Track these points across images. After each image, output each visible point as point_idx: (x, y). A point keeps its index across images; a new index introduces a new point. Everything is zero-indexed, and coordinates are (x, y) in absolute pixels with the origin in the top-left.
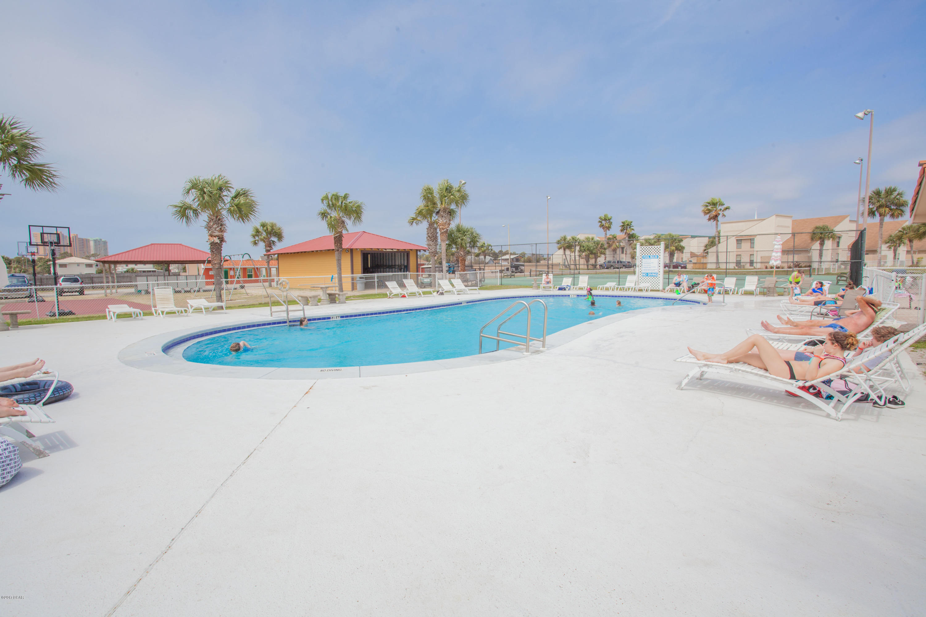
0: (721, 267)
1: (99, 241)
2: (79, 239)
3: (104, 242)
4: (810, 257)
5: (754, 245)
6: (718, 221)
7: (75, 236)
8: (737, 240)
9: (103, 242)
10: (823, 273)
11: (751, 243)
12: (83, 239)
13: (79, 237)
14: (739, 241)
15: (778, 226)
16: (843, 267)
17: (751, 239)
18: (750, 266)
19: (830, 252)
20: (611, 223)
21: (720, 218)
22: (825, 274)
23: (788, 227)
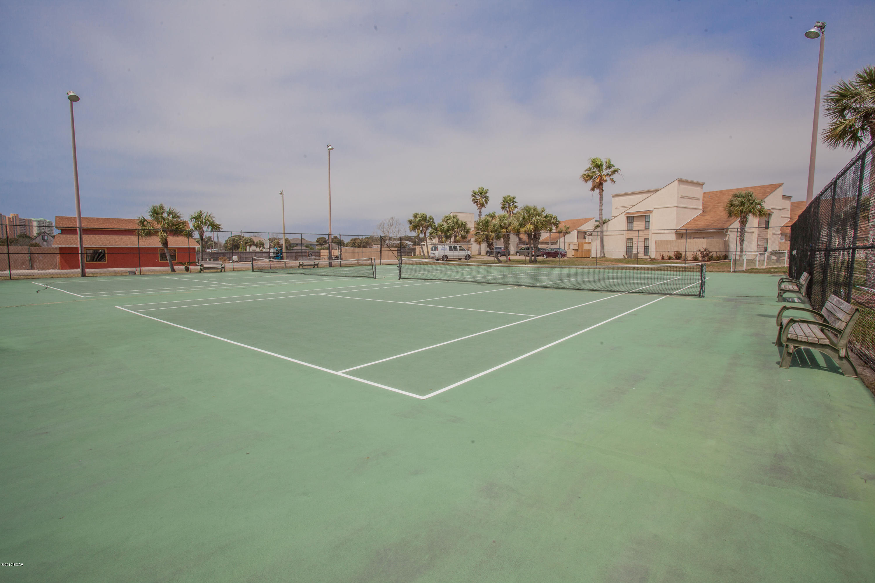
0: (606, 257)
1: (43, 222)
2: (19, 219)
3: (49, 223)
4: (726, 244)
5: (649, 224)
6: (603, 190)
7: (15, 217)
8: (628, 217)
9: (47, 222)
10: (744, 268)
11: (645, 222)
12: (24, 219)
13: (20, 217)
14: (630, 219)
15: (683, 197)
16: (774, 258)
17: (645, 216)
18: (644, 255)
19: (755, 236)
20: (487, 199)
21: (605, 185)
22: (747, 271)
23: (697, 199)
